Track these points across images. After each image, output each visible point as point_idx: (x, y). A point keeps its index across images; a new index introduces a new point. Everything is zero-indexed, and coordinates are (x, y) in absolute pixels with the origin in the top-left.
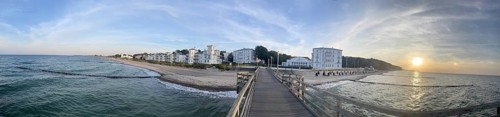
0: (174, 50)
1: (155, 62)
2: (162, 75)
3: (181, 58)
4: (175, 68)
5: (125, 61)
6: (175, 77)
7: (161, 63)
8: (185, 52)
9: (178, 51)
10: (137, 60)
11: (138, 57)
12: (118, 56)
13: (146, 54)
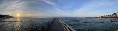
0: (112, 14)
1: (108, 18)
2: (111, 20)
3: (114, 15)
4: (114, 18)
5: (100, 19)
6: (114, 20)
7: (109, 18)
8: (115, 14)
9: (113, 14)
10: (102, 18)
11: (103, 17)
12: (97, 17)
13: (105, 16)
